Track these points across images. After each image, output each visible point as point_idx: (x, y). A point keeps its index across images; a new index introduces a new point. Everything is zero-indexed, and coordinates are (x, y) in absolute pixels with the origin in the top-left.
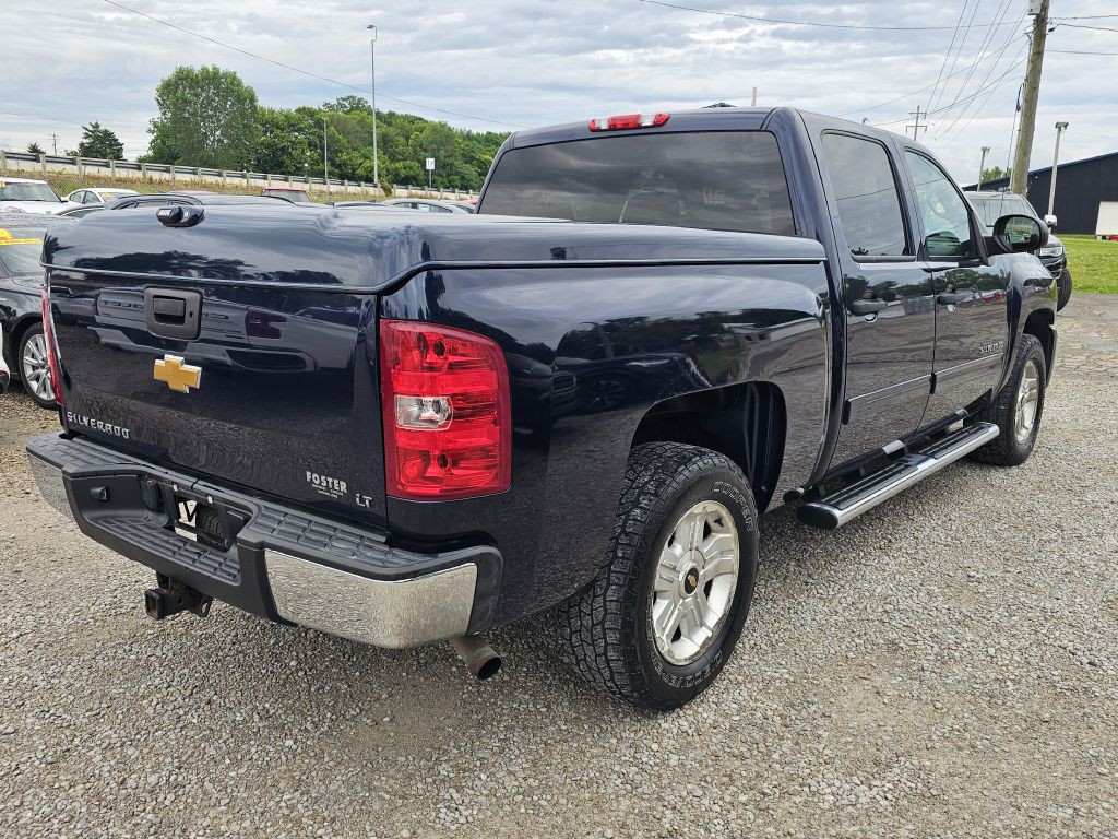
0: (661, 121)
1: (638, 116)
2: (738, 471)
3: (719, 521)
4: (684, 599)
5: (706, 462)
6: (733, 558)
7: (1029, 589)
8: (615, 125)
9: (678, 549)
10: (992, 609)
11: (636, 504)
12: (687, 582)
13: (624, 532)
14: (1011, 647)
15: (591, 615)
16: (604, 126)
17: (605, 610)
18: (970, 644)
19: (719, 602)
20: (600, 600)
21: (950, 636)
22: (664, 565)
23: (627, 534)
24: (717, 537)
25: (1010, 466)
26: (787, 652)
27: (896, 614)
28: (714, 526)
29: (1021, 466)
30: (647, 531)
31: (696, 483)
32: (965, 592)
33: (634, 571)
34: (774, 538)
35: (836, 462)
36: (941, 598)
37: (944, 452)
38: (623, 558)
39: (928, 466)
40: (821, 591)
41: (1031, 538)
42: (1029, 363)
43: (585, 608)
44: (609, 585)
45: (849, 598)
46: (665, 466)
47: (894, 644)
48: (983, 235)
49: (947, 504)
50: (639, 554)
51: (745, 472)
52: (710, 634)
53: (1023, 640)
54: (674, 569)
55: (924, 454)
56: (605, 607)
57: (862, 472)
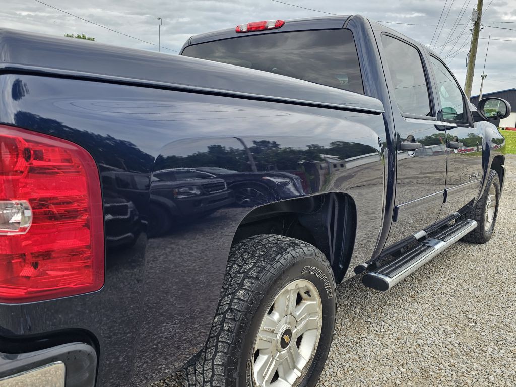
0: (280, 25)
1: (265, 22)
2: (322, 256)
3: (308, 293)
4: (280, 352)
5: (298, 251)
6: (318, 318)
7: (507, 328)
8: (251, 28)
9: (276, 316)
10: (486, 344)
11: (241, 286)
12: (282, 339)
13: (230, 309)
14: (504, 375)
15: (203, 374)
16: (245, 29)
17: (213, 371)
18: (476, 372)
19: (307, 351)
20: (209, 363)
21: (462, 366)
22: (264, 330)
23: (232, 311)
24: (306, 303)
25: (481, 244)
26: (354, 379)
27: (426, 347)
28: (304, 296)
29: (487, 244)
30: (248, 308)
31: (290, 267)
32: (467, 329)
33: (236, 341)
34: (347, 289)
35: (388, 245)
36: (453, 335)
37: (450, 237)
38: (228, 330)
39: (440, 246)
40: (376, 329)
41: (502, 292)
42: (492, 186)
43: (199, 368)
44: (216, 352)
45: (394, 335)
46: (266, 256)
47: (426, 372)
48: (471, 110)
49: (449, 267)
50: (241, 327)
51: (328, 257)
52: (299, 374)
53: (511, 369)
54: (273, 331)
55: (438, 238)
56: (213, 369)
57: (402, 250)
